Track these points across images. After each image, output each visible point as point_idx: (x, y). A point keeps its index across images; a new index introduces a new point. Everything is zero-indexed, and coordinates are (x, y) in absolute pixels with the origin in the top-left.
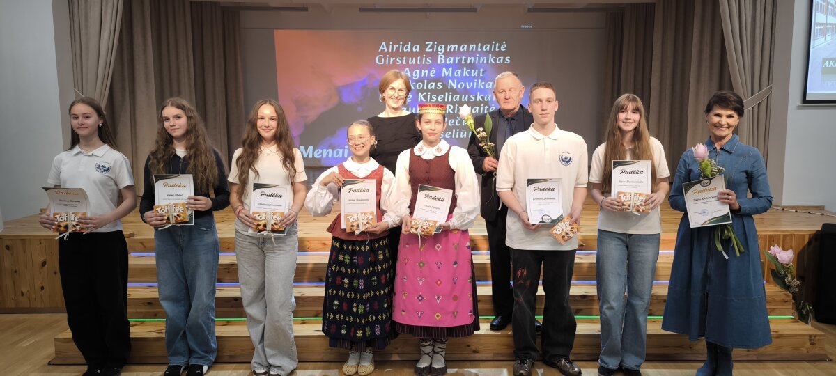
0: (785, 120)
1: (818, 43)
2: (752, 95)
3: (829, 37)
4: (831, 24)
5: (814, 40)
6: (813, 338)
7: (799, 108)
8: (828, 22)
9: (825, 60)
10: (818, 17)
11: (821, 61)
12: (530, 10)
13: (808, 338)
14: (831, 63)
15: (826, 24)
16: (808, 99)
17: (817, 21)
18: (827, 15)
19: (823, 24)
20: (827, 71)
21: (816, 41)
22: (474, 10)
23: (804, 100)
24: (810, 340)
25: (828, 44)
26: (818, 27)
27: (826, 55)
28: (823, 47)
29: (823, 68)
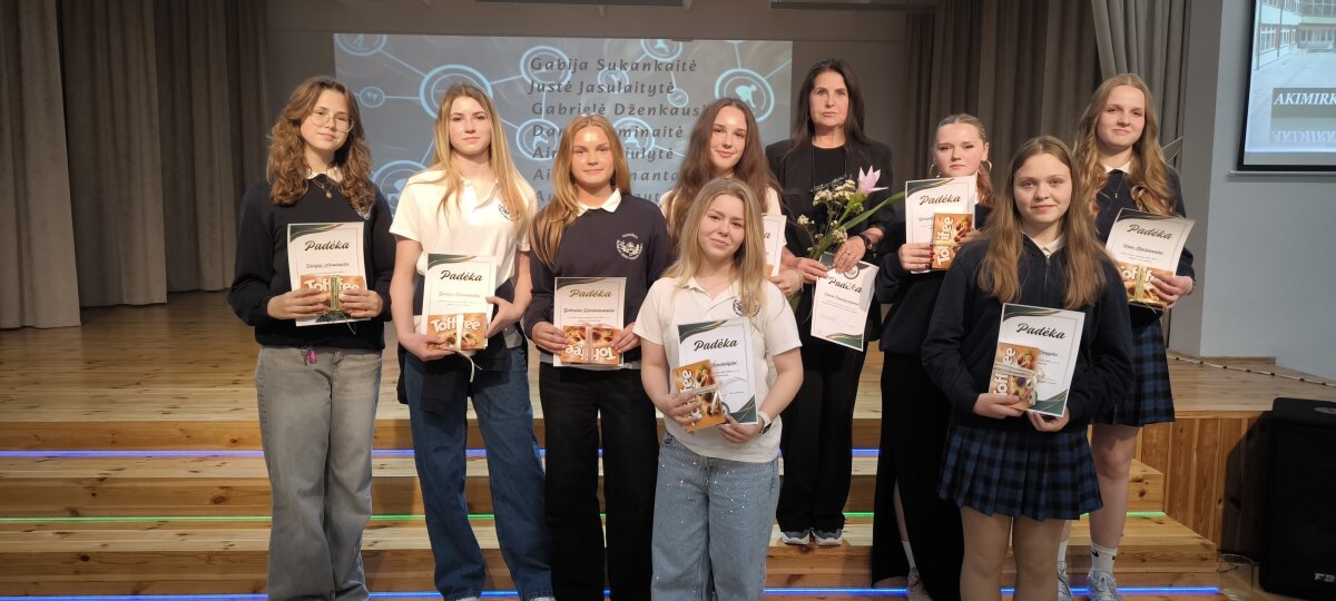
1: (1263, 59)
3: (1285, 49)
4: (1289, 27)
5: (1258, 56)
7: (1231, 178)
8: (1283, 23)
9: (1277, 92)
10: (1267, 14)
11: (1271, 92)
14: (1289, 97)
15: (1279, 27)
16: (1247, 162)
17: (1263, 21)
18: (1282, 9)
19: (1274, 26)
23: (1240, 165)
25: (1284, 64)
26: (1266, 32)
27: (1279, 84)
28: (1275, 68)
29: (1273, 107)
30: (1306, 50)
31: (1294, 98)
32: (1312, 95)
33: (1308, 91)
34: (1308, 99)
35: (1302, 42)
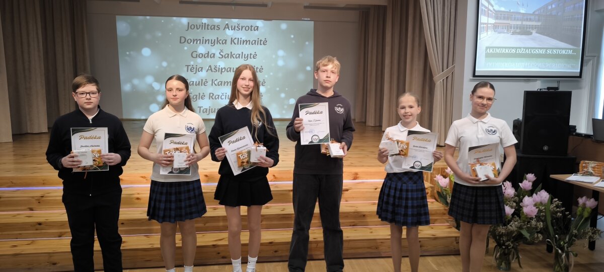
0: (462, 89)
1: (482, 36)
2: (443, 71)
3: (489, 33)
4: (491, 24)
5: (480, 34)
6: (458, 239)
7: (471, 80)
8: (489, 22)
9: (487, 48)
10: (483, 19)
11: (485, 48)
12: (306, 7)
13: (454, 239)
14: (491, 51)
15: (487, 24)
16: (476, 74)
17: (482, 22)
18: (488, 17)
19: (485, 24)
20: (488, 55)
21: (481, 35)
22: (265, 5)
23: (474, 76)
24: (456, 240)
25: (489, 37)
26: (483, 26)
27: (488, 44)
28: (486, 39)
29: (486, 54)
30: (497, 33)
31: (493, 51)
32: (499, 49)
33: (498, 48)
34: (498, 51)
35: (495, 30)
